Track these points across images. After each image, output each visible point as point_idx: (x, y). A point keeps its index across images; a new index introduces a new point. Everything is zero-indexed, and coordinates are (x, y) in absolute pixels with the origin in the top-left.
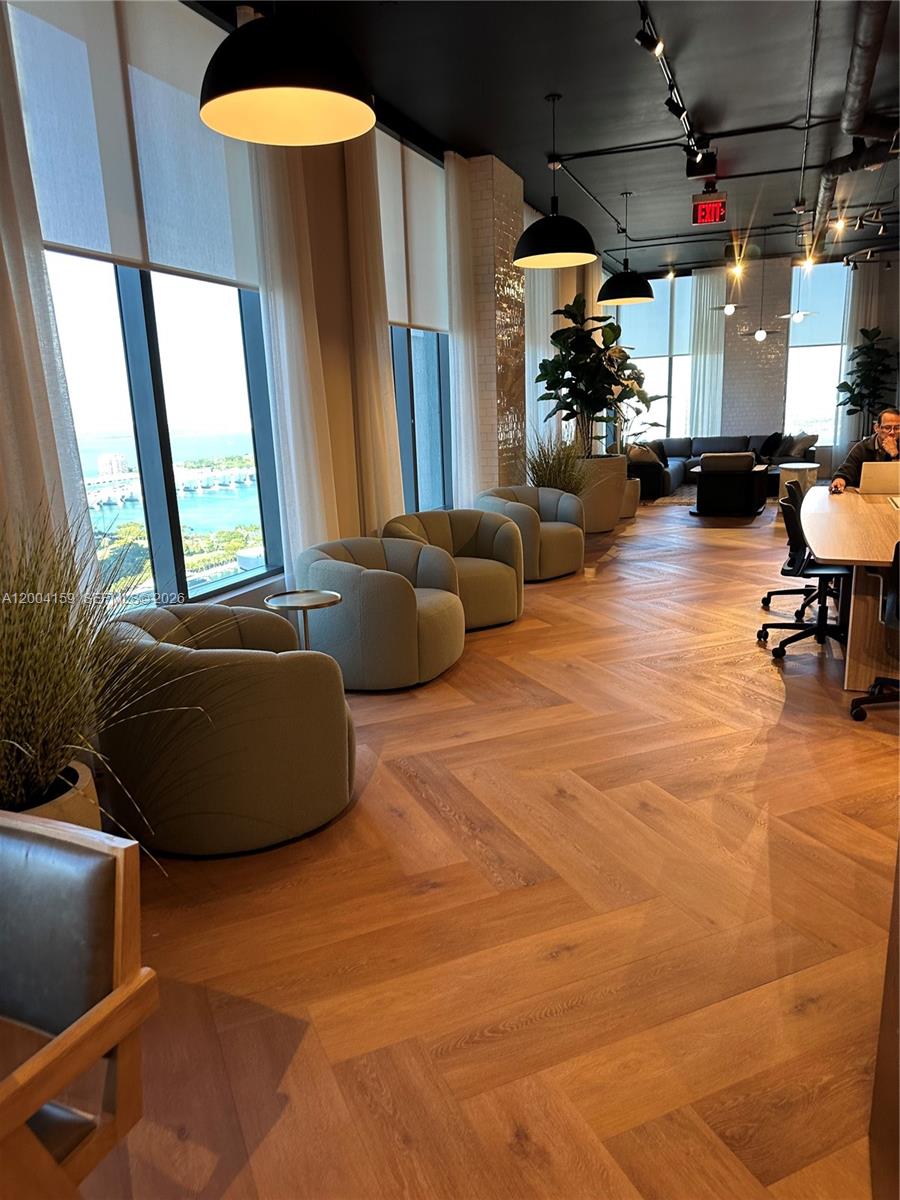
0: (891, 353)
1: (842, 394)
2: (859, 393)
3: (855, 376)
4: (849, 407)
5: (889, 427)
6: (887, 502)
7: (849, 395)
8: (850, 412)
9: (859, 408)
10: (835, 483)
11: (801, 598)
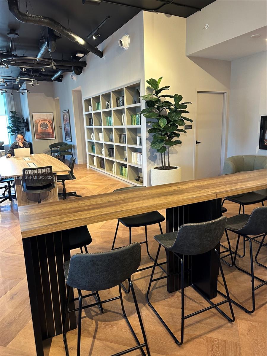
0: (20, 118)
1: (9, 129)
2: (14, 129)
3: (11, 124)
4: (12, 133)
5: (20, 139)
6: (22, 159)
7: (11, 130)
8: (12, 135)
9: (14, 133)
10: (7, 155)
11: (4, 189)
